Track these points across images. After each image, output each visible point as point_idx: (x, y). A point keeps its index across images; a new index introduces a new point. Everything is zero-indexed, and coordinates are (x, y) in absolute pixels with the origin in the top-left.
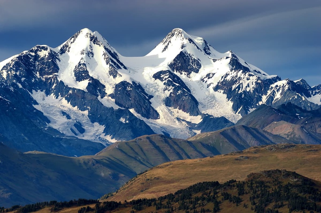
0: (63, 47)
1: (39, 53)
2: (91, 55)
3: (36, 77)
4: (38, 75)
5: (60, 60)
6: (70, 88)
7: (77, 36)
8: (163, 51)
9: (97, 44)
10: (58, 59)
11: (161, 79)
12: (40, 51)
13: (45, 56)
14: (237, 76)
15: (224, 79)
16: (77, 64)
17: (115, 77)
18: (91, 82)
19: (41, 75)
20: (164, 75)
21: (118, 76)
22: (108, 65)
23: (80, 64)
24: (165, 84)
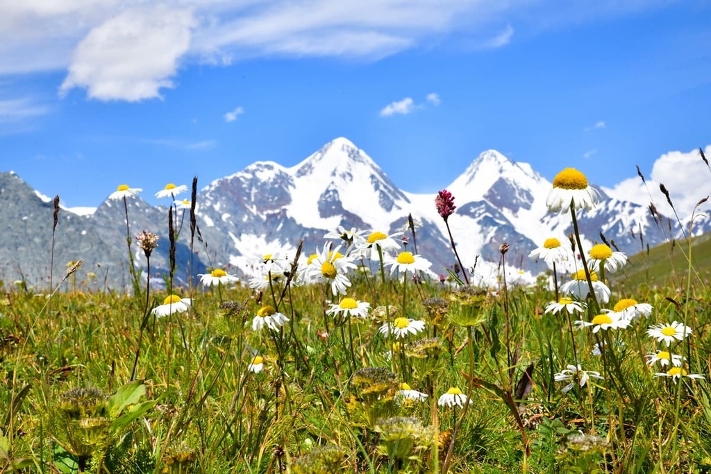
0: (303, 167)
1: (258, 174)
2: (348, 178)
3: (249, 213)
4: (254, 210)
5: (294, 187)
6: (306, 229)
7: (326, 150)
8: (467, 183)
9: (359, 161)
10: (291, 184)
11: (473, 216)
12: (261, 171)
13: (269, 178)
14: (607, 209)
15: (582, 216)
16: (323, 191)
17: (389, 209)
18: (345, 218)
19: (258, 209)
20: (477, 208)
21: (394, 208)
22: (378, 192)
23: (327, 191)
24: (479, 223)
